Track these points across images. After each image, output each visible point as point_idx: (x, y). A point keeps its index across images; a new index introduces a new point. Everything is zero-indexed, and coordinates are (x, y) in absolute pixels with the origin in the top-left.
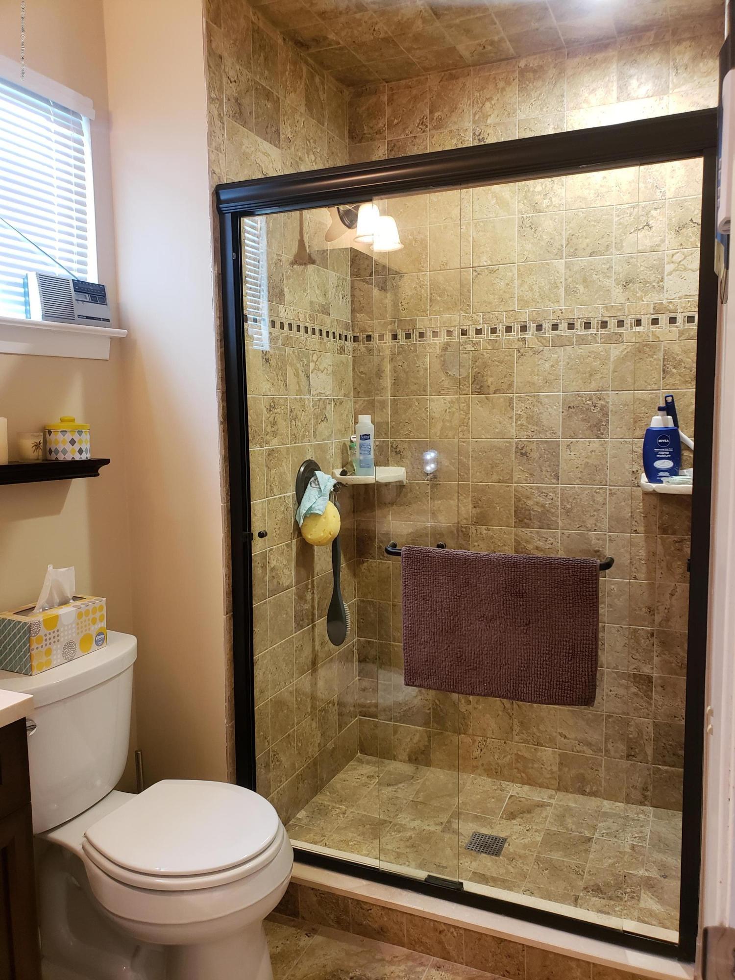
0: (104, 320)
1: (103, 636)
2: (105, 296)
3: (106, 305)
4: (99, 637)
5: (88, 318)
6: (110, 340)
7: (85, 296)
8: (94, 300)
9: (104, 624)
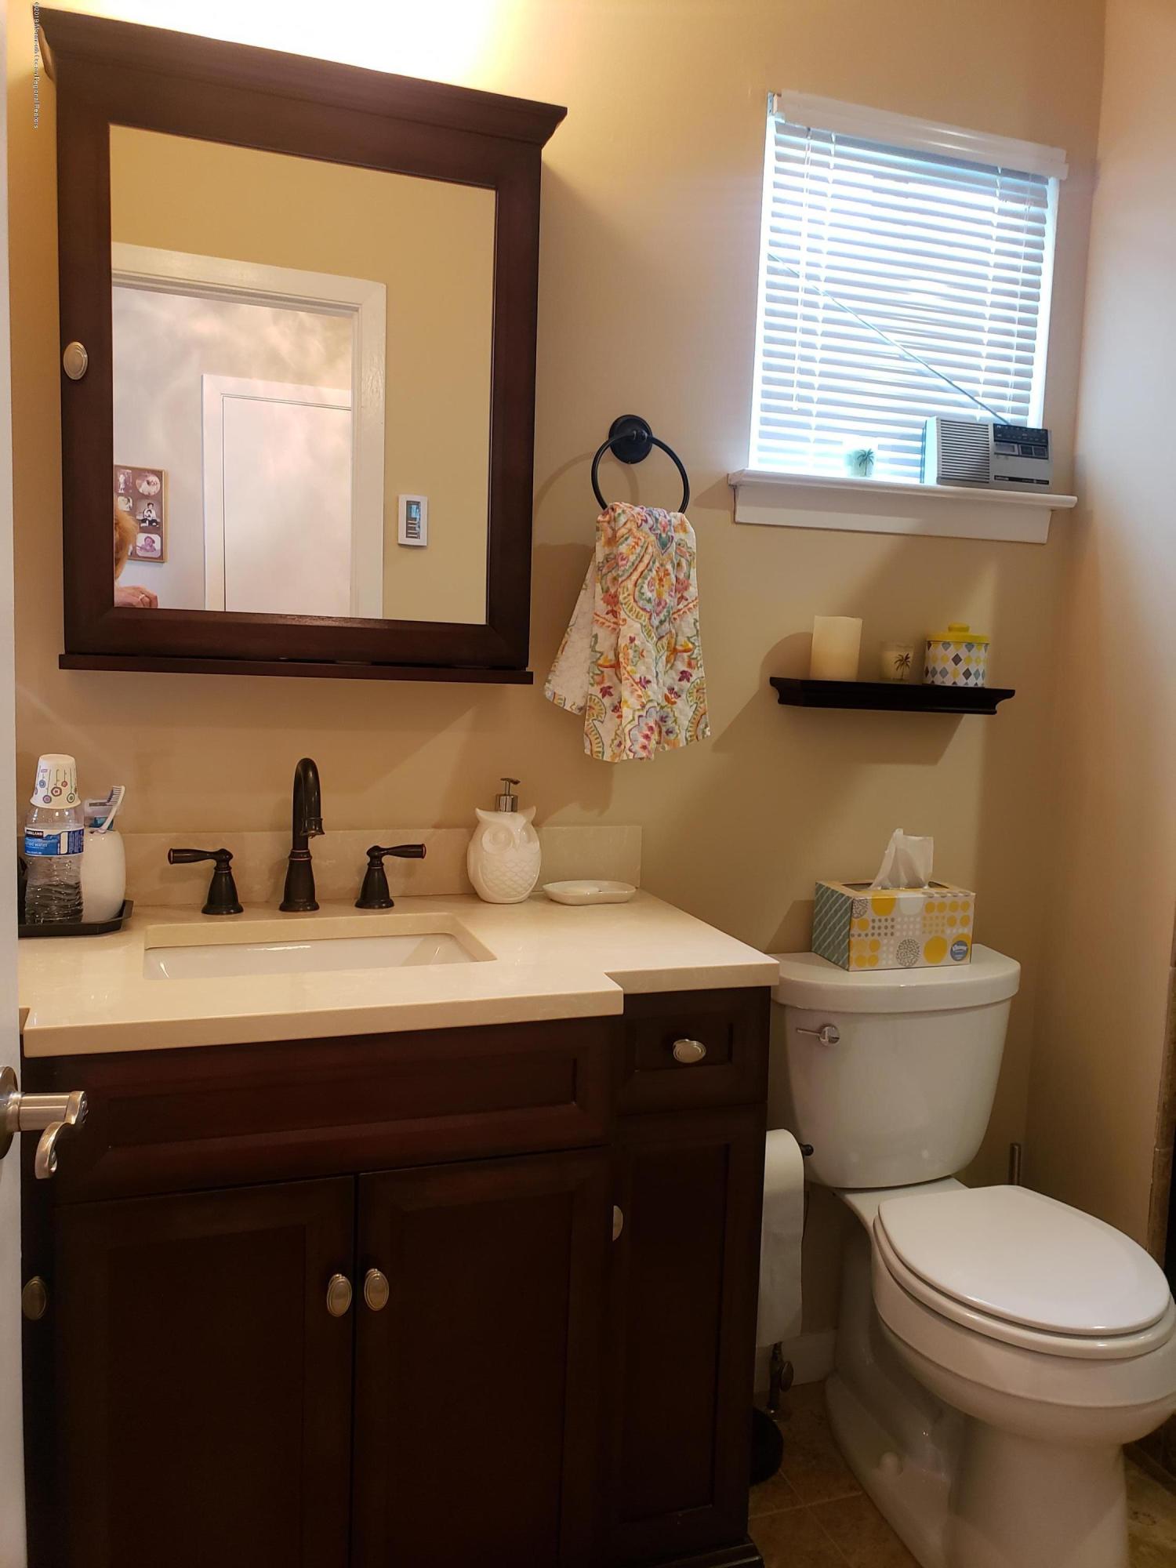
0: (1039, 482)
1: (965, 948)
2: (1046, 446)
3: (1047, 459)
4: (957, 948)
5: (1011, 479)
6: (1050, 513)
7: (1013, 447)
8: (1026, 453)
9: (967, 931)
